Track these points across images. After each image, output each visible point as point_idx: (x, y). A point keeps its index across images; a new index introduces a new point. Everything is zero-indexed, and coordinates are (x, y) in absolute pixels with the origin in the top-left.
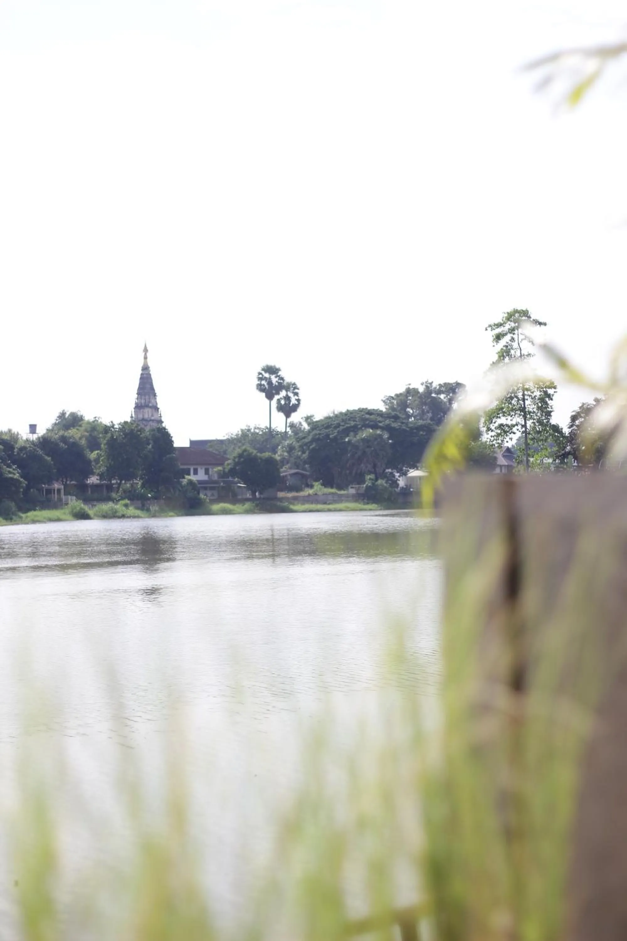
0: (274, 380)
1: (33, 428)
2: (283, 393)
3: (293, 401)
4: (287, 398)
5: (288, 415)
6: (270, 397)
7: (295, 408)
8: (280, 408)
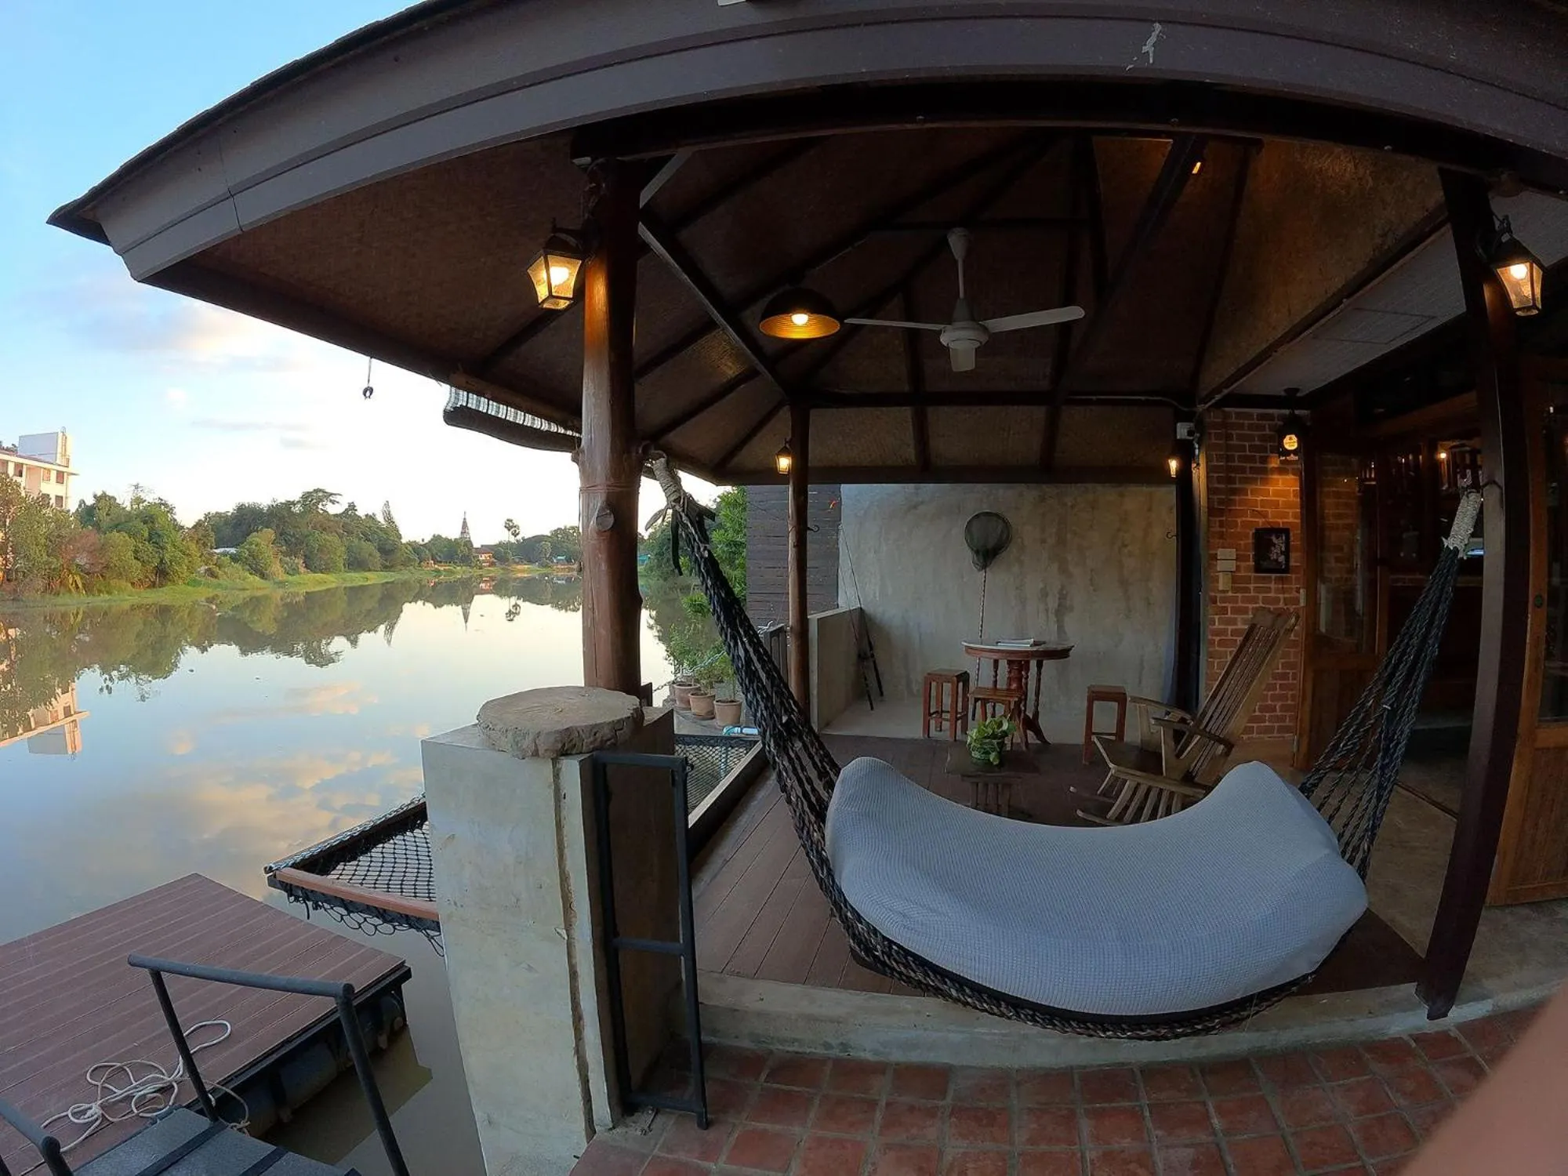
0: (511, 524)
1: (423, 540)
2: (513, 529)
3: (517, 532)
4: (515, 531)
5: (515, 536)
6: (509, 530)
7: (518, 534)
8: (513, 534)
